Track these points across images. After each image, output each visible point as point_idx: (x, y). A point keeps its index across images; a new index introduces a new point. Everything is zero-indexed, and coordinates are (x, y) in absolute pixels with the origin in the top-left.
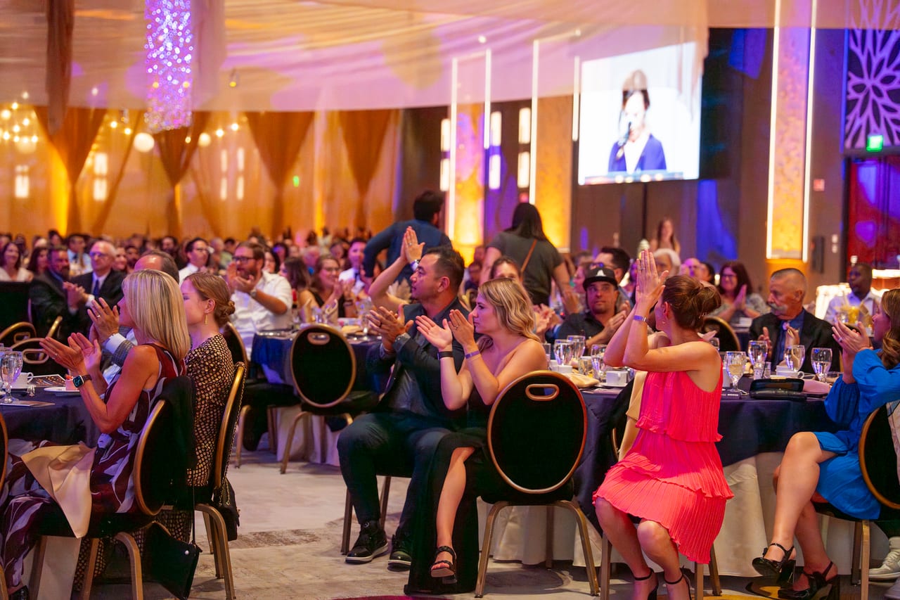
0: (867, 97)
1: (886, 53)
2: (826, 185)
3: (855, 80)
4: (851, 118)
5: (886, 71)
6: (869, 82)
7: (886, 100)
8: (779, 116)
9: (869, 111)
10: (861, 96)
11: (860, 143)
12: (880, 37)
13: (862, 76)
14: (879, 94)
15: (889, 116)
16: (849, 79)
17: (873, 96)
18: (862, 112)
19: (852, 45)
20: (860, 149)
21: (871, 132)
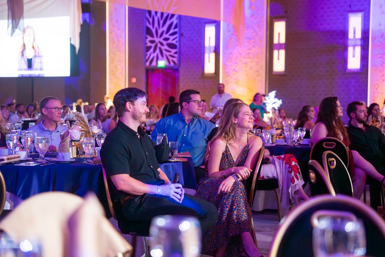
0: (156, 46)
1: (165, 28)
2: (137, 80)
3: (150, 38)
4: (149, 53)
5: (165, 36)
6: (157, 40)
7: (166, 47)
8: (110, 51)
9: (158, 51)
10: (153, 45)
11: (154, 63)
12: (161, 22)
13: (153, 37)
14: (162, 44)
15: (168, 54)
16: (147, 38)
17: (159, 45)
18: (154, 51)
19: (148, 25)
20: (154, 66)
21: (159, 60)
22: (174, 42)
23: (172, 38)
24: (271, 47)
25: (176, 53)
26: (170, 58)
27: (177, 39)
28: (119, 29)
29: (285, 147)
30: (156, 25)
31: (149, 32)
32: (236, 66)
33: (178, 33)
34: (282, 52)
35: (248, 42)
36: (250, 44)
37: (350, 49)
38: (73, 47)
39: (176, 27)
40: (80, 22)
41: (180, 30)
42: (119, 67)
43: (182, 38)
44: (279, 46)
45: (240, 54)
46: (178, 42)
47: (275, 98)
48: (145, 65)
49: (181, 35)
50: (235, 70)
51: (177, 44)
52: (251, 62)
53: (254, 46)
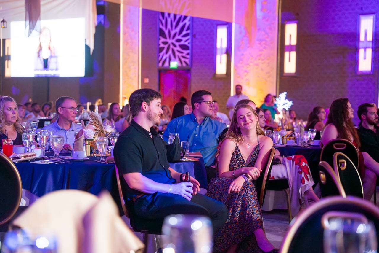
0: (169, 47)
1: (178, 30)
2: (149, 81)
3: (163, 40)
4: (161, 54)
5: (177, 37)
6: (170, 41)
7: (178, 48)
8: (124, 52)
9: (170, 52)
10: (166, 46)
11: (166, 64)
12: (174, 24)
13: (166, 38)
14: (175, 46)
15: (180, 55)
16: (160, 39)
17: (172, 46)
18: (167, 53)
19: (161, 26)
20: (166, 67)
21: (172, 61)
22: (186, 43)
23: (184, 39)
24: (282, 48)
25: (188, 54)
26: (183, 59)
27: (189, 41)
28: (133, 30)
29: (296, 148)
30: (169, 26)
31: (162, 33)
32: (247, 68)
33: (191, 34)
34: (294, 54)
35: (260, 44)
36: (262, 46)
37: (361, 51)
38: (87, 48)
39: (188, 29)
40: (95, 24)
41: (192, 31)
42: (132, 67)
43: (194, 39)
44: (290, 48)
45: (252, 56)
46: (191, 43)
47: (285, 99)
48: (158, 65)
49: (194, 36)
50: (246, 71)
51: (190, 45)
52: (263, 63)
53: (265, 48)
